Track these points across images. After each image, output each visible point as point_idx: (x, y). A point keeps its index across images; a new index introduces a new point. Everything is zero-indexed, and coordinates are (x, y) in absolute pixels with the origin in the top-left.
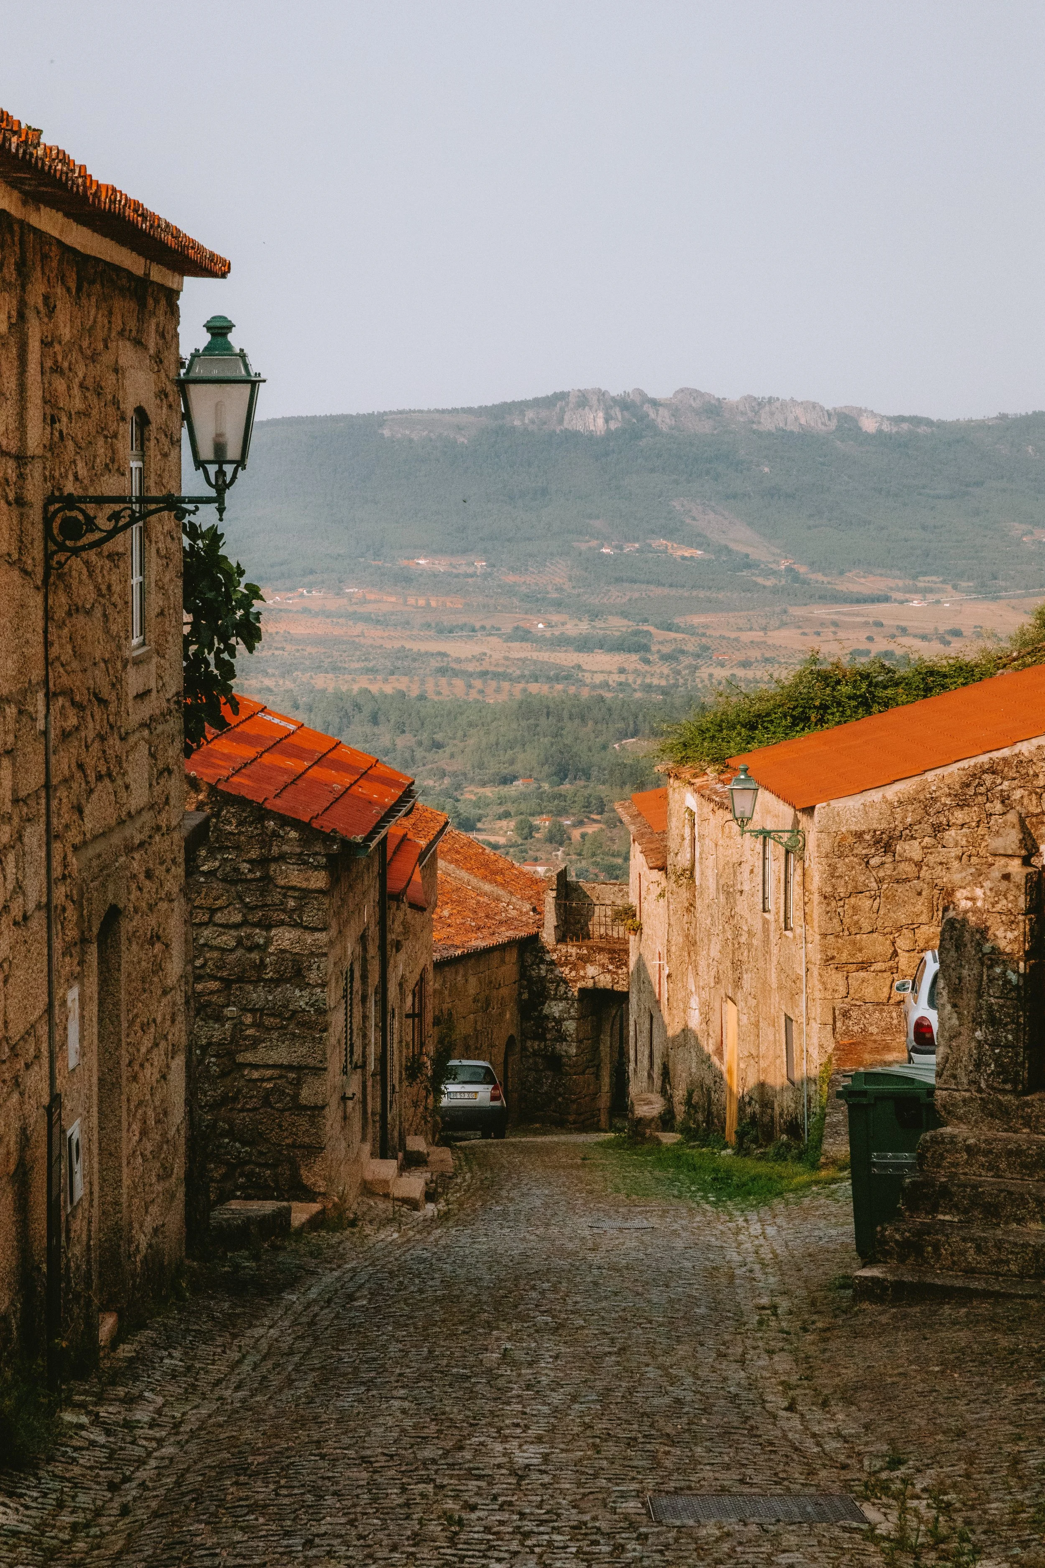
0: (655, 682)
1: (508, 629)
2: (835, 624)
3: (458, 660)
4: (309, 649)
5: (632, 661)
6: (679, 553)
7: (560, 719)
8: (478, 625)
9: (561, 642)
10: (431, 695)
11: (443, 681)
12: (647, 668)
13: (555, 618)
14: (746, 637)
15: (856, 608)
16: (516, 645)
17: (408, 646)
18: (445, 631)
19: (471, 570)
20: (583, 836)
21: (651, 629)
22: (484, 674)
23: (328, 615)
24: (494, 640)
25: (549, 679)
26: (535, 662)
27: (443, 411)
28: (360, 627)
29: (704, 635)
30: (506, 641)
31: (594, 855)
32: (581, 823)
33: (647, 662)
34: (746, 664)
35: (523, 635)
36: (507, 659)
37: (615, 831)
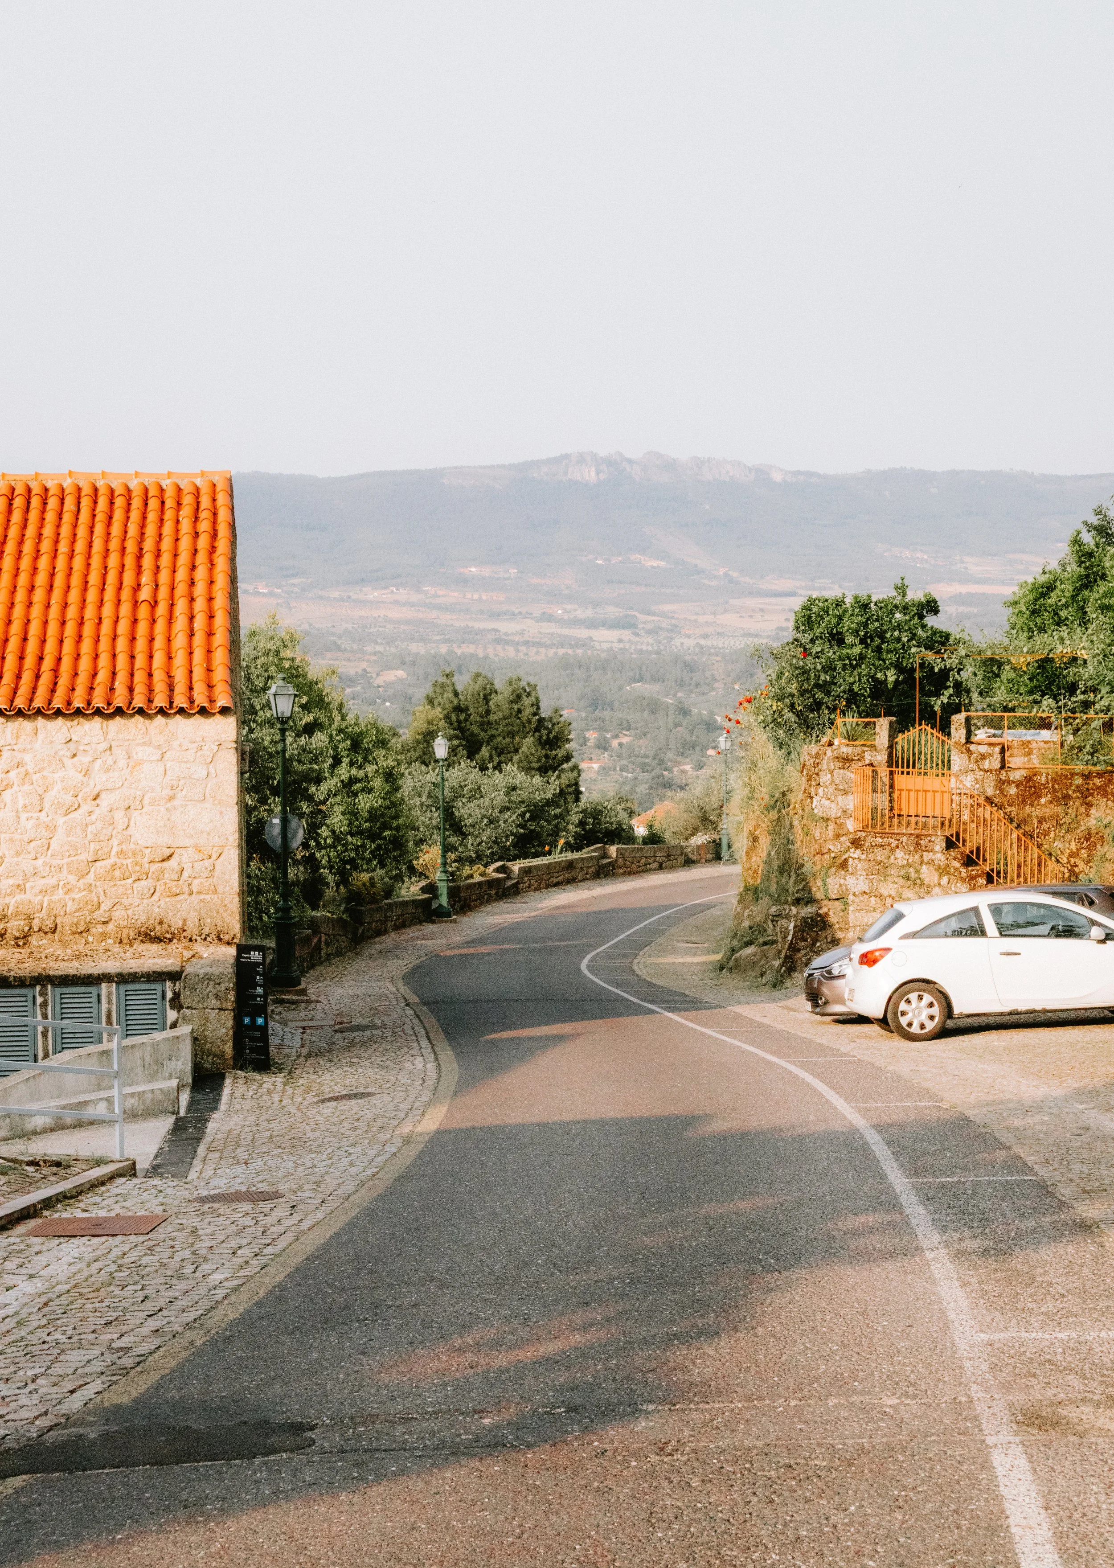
0: (644, 648)
1: (537, 613)
2: (762, 610)
3: (507, 634)
4: (403, 627)
5: (626, 634)
6: (650, 564)
7: (588, 670)
8: (516, 611)
9: (576, 622)
10: (491, 655)
11: (499, 648)
12: (637, 639)
13: (569, 607)
14: (701, 619)
15: (774, 600)
16: (545, 624)
17: (471, 624)
18: (496, 615)
19: (507, 575)
20: (620, 744)
21: (636, 614)
22: (526, 643)
23: (412, 605)
24: (529, 621)
25: (572, 647)
26: (560, 636)
27: (485, 467)
28: (434, 614)
29: (673, 618)
30: (537, 621)
31: (630, 757)
32: (617, 736)
33: (637, 635)
34: (705, 636)
35: (548, 618)
36: (540, 633)
37: (641, 741)
